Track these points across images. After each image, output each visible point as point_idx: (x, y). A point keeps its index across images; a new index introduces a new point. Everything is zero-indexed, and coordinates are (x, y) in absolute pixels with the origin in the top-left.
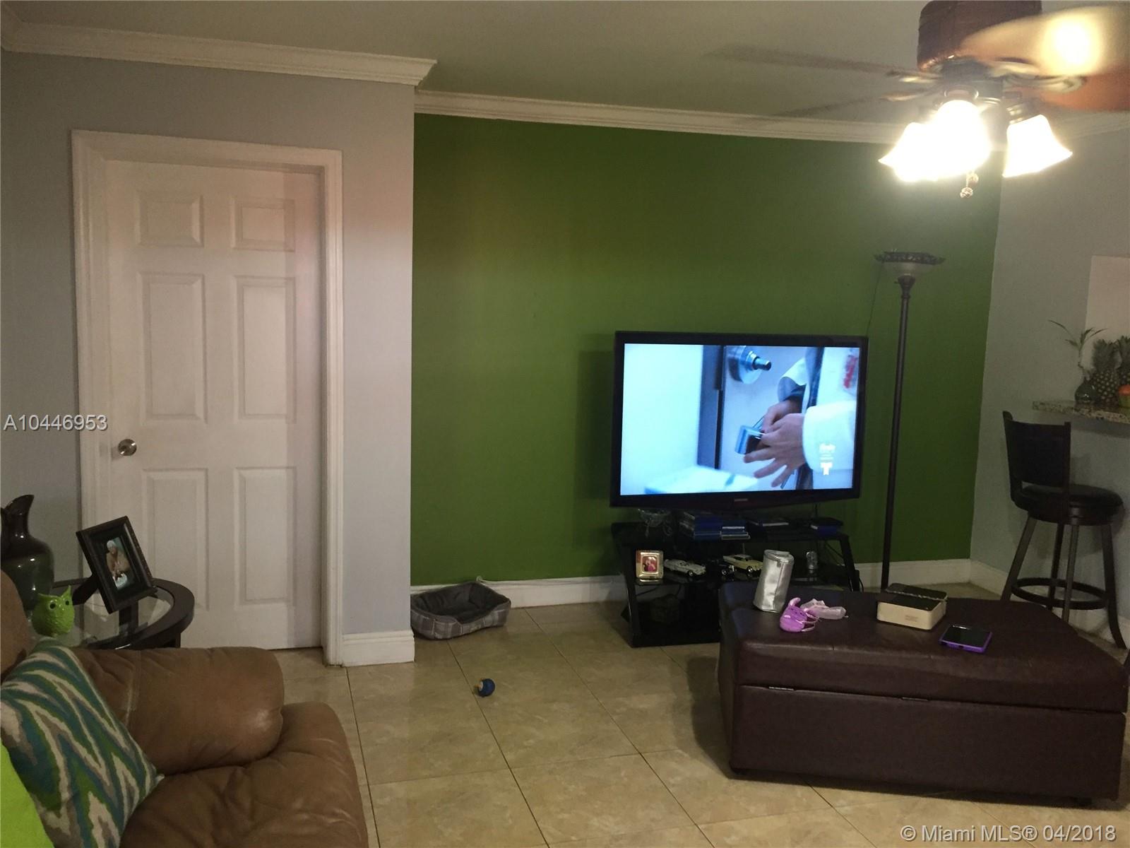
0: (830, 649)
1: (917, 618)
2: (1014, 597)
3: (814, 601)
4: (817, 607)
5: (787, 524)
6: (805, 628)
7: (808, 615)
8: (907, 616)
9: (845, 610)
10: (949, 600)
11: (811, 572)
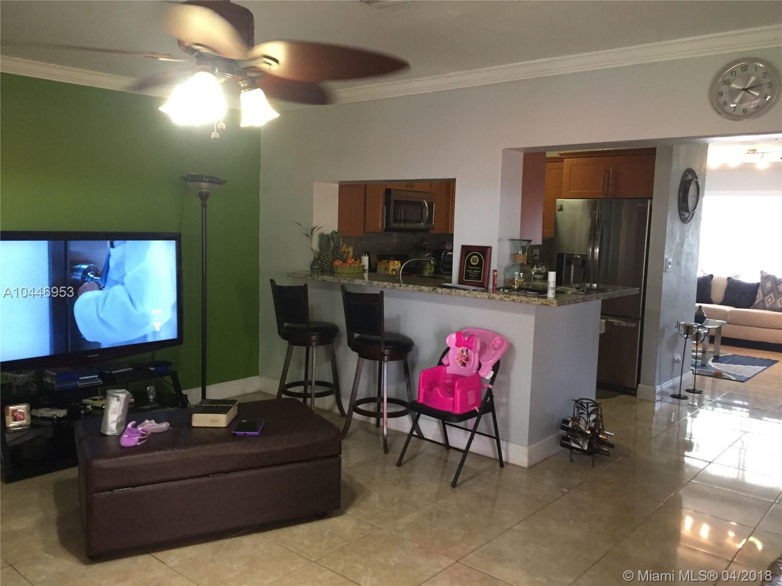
0: (158, 453)
1: (217, 420)
2: (284, 396)
3: (147, 421)
4: (150, 425)
5: (131, 369)
6: (139, 442)
7: (142, 432)
8: (211, 420)
9: (168, 424)
10: (240, 405)
11: (152, 401)
